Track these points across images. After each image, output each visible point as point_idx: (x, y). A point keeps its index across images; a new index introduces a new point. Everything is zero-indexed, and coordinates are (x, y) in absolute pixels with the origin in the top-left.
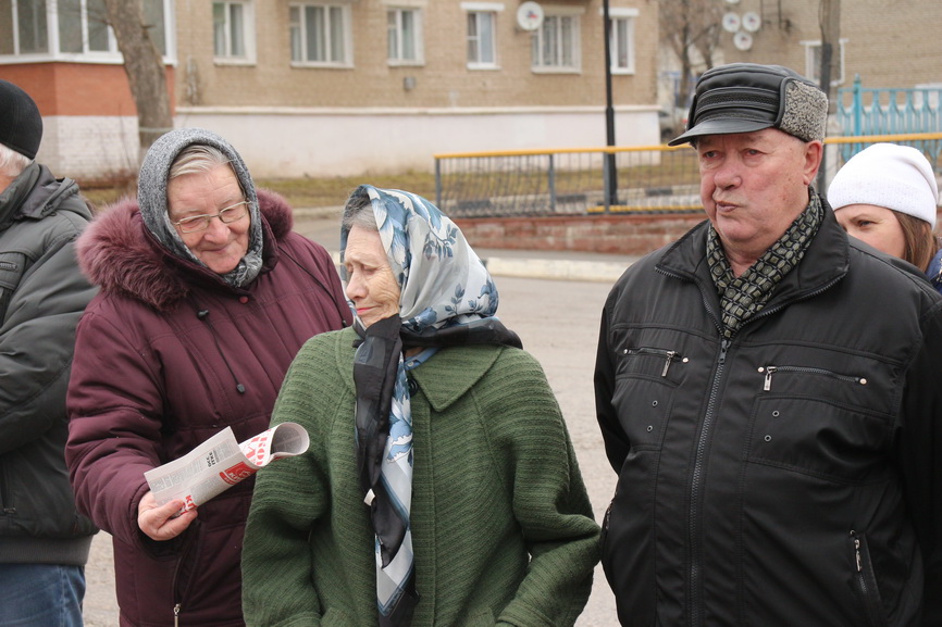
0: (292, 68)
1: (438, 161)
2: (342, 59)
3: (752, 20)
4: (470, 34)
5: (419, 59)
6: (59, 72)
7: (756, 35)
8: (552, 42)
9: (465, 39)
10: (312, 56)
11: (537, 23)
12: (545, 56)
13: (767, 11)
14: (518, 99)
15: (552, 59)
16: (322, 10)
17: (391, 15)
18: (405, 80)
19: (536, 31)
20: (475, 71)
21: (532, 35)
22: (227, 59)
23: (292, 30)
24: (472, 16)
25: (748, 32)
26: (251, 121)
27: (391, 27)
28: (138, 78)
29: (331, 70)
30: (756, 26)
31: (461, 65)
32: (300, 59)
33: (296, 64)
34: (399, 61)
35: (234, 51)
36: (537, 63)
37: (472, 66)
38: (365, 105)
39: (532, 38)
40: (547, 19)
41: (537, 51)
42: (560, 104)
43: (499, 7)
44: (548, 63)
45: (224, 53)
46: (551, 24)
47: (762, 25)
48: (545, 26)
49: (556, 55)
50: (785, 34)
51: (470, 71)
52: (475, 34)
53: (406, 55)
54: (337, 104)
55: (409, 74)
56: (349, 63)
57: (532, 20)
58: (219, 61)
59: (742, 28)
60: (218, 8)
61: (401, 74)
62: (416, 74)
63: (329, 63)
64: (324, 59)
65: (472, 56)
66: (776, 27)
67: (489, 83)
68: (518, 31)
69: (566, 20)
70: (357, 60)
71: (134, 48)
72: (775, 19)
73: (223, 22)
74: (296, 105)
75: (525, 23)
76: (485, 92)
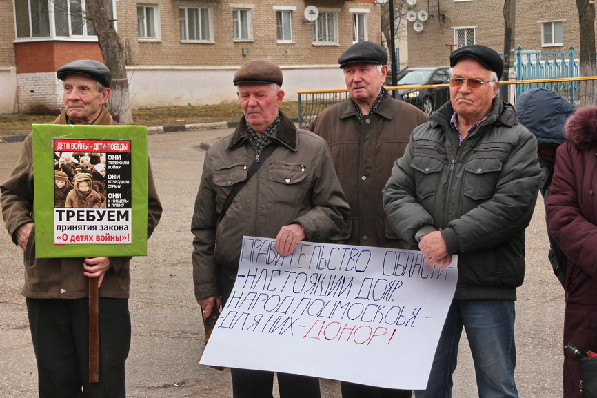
0: (181, 43)
1: (300, 95)
2: (208, 38)
3: (423, 15)
4: (278, 24)
5: (250, 38)
6: (56, 47)
7: (425, 23)
8: (323, 28)
9: (276, 26)
10: (191, 37)
11: (315, 18)
12: (319, 36)
13: (432, 9)
14: (305, 60)
15: (323, 38)
16: (197, 10)
17: (235, 13)
18: (243, 49)
19: (314, 21)
20: (281, 44)
21: (312, 24)
22: (146, 39)
23: (180, 22)
24: (279, 13)
25: (421, 22)
26: (159, 73)
27: (235, 20)
28: (107, 50)
29: (203, 44)
30: (426, 18)
31: (273, 41)
32: (185, 39)
33: (183, 41)
34: (240, 39)
35: (149, 35)
36: (315, 40)
37: (279, 42)
38: (221, 65)
39: (312, 25)
40: (320, 15)
41: (315, 33)
42: (327, 63)
43: (294, 8)
44: (321, 40)
45: (144, 36)
46: (322, 18)
47: (429, 18)
48: (319, 19)
49: (325, 36)
50: (442, 23)
51: (278, 44)
52: (281, 24)
53: (243, 36)
54: (206, 64)
55: (245, 46)
56: (212, 41)
57: (312, 15)
58: (141, 40)
59: (417, 19)
60: (140, 9)
61: (241, 46)
62: (249, 46)
63: (201, 41)
64: (198, 39)
65: (279, 37)
66: (437, 19)
67: (289, 51)
68: (304, 22)
69: (331, 15)
70: (216, 39)
71: (105, 33)
72: (436, 14)
73: (143, 18)
74: (183, 65)
75: (308, 17)
76: (286, 57)
